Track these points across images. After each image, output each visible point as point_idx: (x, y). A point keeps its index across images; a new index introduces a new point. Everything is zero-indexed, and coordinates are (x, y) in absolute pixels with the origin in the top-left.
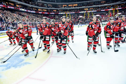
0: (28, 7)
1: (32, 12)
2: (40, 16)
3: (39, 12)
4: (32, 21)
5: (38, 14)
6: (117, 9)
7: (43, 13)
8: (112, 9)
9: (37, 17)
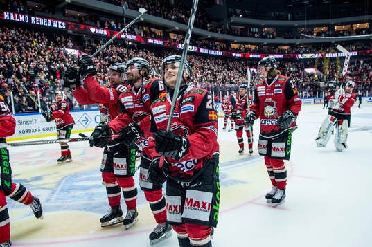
0: (201, 38)
1: (212, 52)
2: (236, 64)
3: (234, 54)
4: (214, 82)
5: (229, 58)
7: (244, 55)
9: (228, 70)
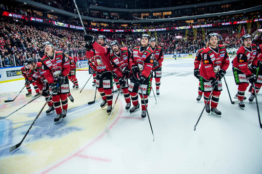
0: (70, 18)
1: (79, 28)
3: (93, 29)
4: (79, 47)
5: (90, 32)
6: (255, 21)
7: (100, 30)
8: (245, 22)
